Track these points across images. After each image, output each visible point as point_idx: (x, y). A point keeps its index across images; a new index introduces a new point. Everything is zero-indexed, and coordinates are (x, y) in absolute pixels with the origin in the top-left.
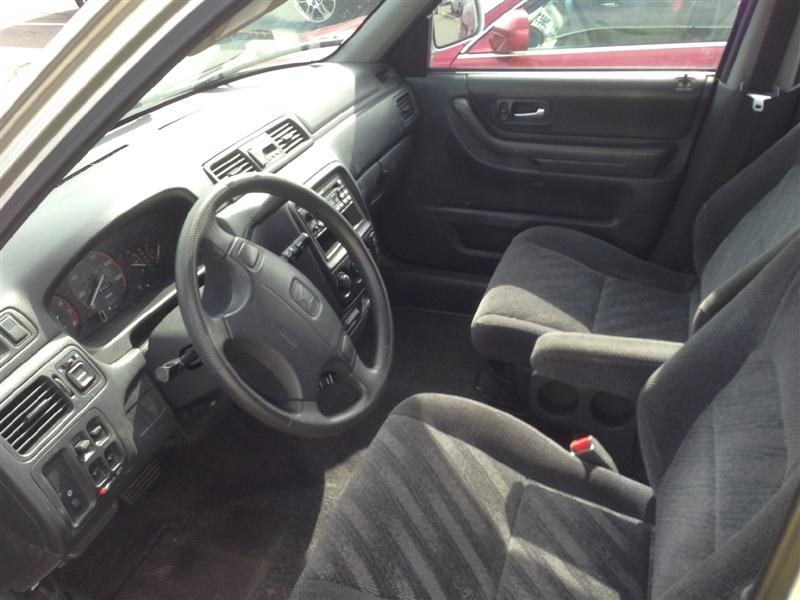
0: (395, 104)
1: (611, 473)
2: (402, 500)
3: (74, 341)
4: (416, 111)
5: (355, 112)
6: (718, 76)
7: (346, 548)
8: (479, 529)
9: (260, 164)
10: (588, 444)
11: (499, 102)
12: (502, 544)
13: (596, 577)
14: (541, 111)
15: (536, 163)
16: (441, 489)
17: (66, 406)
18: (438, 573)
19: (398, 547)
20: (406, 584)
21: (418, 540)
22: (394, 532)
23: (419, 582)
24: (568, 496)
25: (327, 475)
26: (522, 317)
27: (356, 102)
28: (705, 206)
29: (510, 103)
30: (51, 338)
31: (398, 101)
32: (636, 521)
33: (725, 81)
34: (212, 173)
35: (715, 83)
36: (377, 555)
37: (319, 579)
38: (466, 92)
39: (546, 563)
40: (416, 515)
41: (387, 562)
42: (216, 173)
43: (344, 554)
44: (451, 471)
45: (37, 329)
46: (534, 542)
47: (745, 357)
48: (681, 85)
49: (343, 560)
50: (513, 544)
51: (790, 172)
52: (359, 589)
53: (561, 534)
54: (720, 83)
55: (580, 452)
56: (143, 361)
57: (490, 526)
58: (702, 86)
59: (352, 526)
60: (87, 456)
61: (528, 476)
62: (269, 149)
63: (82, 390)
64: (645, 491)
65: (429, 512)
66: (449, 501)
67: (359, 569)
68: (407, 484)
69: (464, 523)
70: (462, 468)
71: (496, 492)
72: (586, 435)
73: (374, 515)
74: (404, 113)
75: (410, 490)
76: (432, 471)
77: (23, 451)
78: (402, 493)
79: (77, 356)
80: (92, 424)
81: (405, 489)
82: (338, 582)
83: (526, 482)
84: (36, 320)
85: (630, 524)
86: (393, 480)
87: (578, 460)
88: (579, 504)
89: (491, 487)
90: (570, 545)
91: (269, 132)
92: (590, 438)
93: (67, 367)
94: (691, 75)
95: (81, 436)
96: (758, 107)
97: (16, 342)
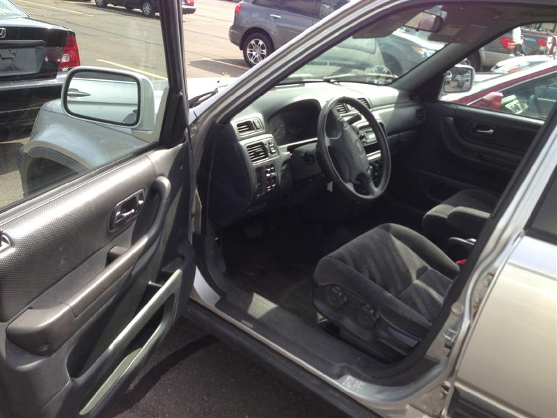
0: (415, 112)
3: (273, 137)
5: (395, 107)
14: (491, 131)
16: (390, 253)
17: (266, 156)
19: (366, 260)
20: (367, 271)
21: (375, 262)
23: (372, 273)
27: (397, 103)
29: (476, 124)
30: (267, 133)
38: (454, 115)
45: (263, 128)
50: (417, 282)
52: (347, 264)
55: (459, 265)
56: (290, 157)
60: (268, 175)
63: (272, 153)
66: (393, 258)
67: (350, 260)
70: (402, 252)
71: (415, 264)
74: (417, 117)
75: (377, 248)
77: (254, 161)
79: (273, 142)
80: (272, 166)
84: (264, 125)
89: (413, 262)
93: (270, 144)
95: (268, 167)
97: (257, 129)
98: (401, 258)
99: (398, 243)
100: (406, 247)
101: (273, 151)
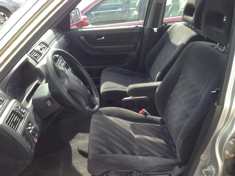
0: (64, 39)
1: (149, 116)
2: (107, 132)
3: (17, 101)
4: (69, 41)
5: (56, 40)
6: (144, 25)
7: (99, 146)
8: (128, 135)
9: (41, 53)
10: (144, 111)
11: (92, 36)
12: (134, 137)
13: (157, 138)
14: (103, 38)
15: (105, 51)
16: (115, 128)
17: (21, 118)
18: (124, 145)
19: (112, 142)
20: (118, 150)
21: (116, 140)
22: (109, 140)
23: (120, 148)
24: (143, 124)
25: (70, 143)
26: (114, 88)
27: (56, 38)
28: (147, 56)
29: (95, 36)
30: (10, 100)
31: (65, 38)
32: (159, 125)
33: (146, 26)
34: (30, 55)
35: (144, 27)
36: (108, 145)
37: (96, 154)
38: (83, 34)
39: (145, 138)
40: (113, 135)
41: (111, 146)
42: (31, 55)
43: (99, 147)
44: (116, 124)
45: (6, 98)
46: (141, 135)
47: (178, 78)
48: (136, 28)
49: (100, 148)
50: (136, 136)
51: (165, 45)
52: (107, 154)
53: (145, 131)
54: (145, 27)
55: (143, 113)
57: (129, 133)
58: (141, 28)
59: (98, 141)
60: (31, 132)
61: (132, 122)
62: (41, 49)
63: (24, 113)
64: (159, 118)
65: (114, 133)
66: (118, 130)
67: (104, 149)
68: (106, 128)
69: (124, 134)
70: (118, 123)
71: (128, 126)
72: (143, 109)
73: (102, 137)
74: (67, 41)
75: (108, 130)
76: (111, 125)
77: (16, 130)
78: (106, 131)
79: (19, 105)
80: (29, 122)
81: (107, 130)
82: (101, 154)
83: (132, 123)
84: (5, 96)
85: (158, 126)
86: (102, 129)
87: (143, 115)
88: (146, 125)
89: (126, 125)
90: (148, 133)
91: (39, 45)
92: (144, 109)
93: (18, 107)
94: (138, 26)
95: (28, 126)
96: (156, 31)
97: (2, 102)
98: (121, 128)
99: (112, 118)
100: (116, 118)
101: (24, 111)
